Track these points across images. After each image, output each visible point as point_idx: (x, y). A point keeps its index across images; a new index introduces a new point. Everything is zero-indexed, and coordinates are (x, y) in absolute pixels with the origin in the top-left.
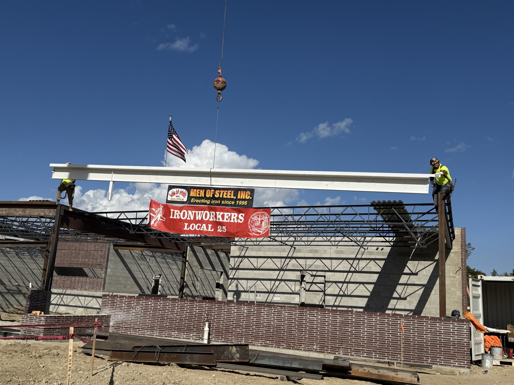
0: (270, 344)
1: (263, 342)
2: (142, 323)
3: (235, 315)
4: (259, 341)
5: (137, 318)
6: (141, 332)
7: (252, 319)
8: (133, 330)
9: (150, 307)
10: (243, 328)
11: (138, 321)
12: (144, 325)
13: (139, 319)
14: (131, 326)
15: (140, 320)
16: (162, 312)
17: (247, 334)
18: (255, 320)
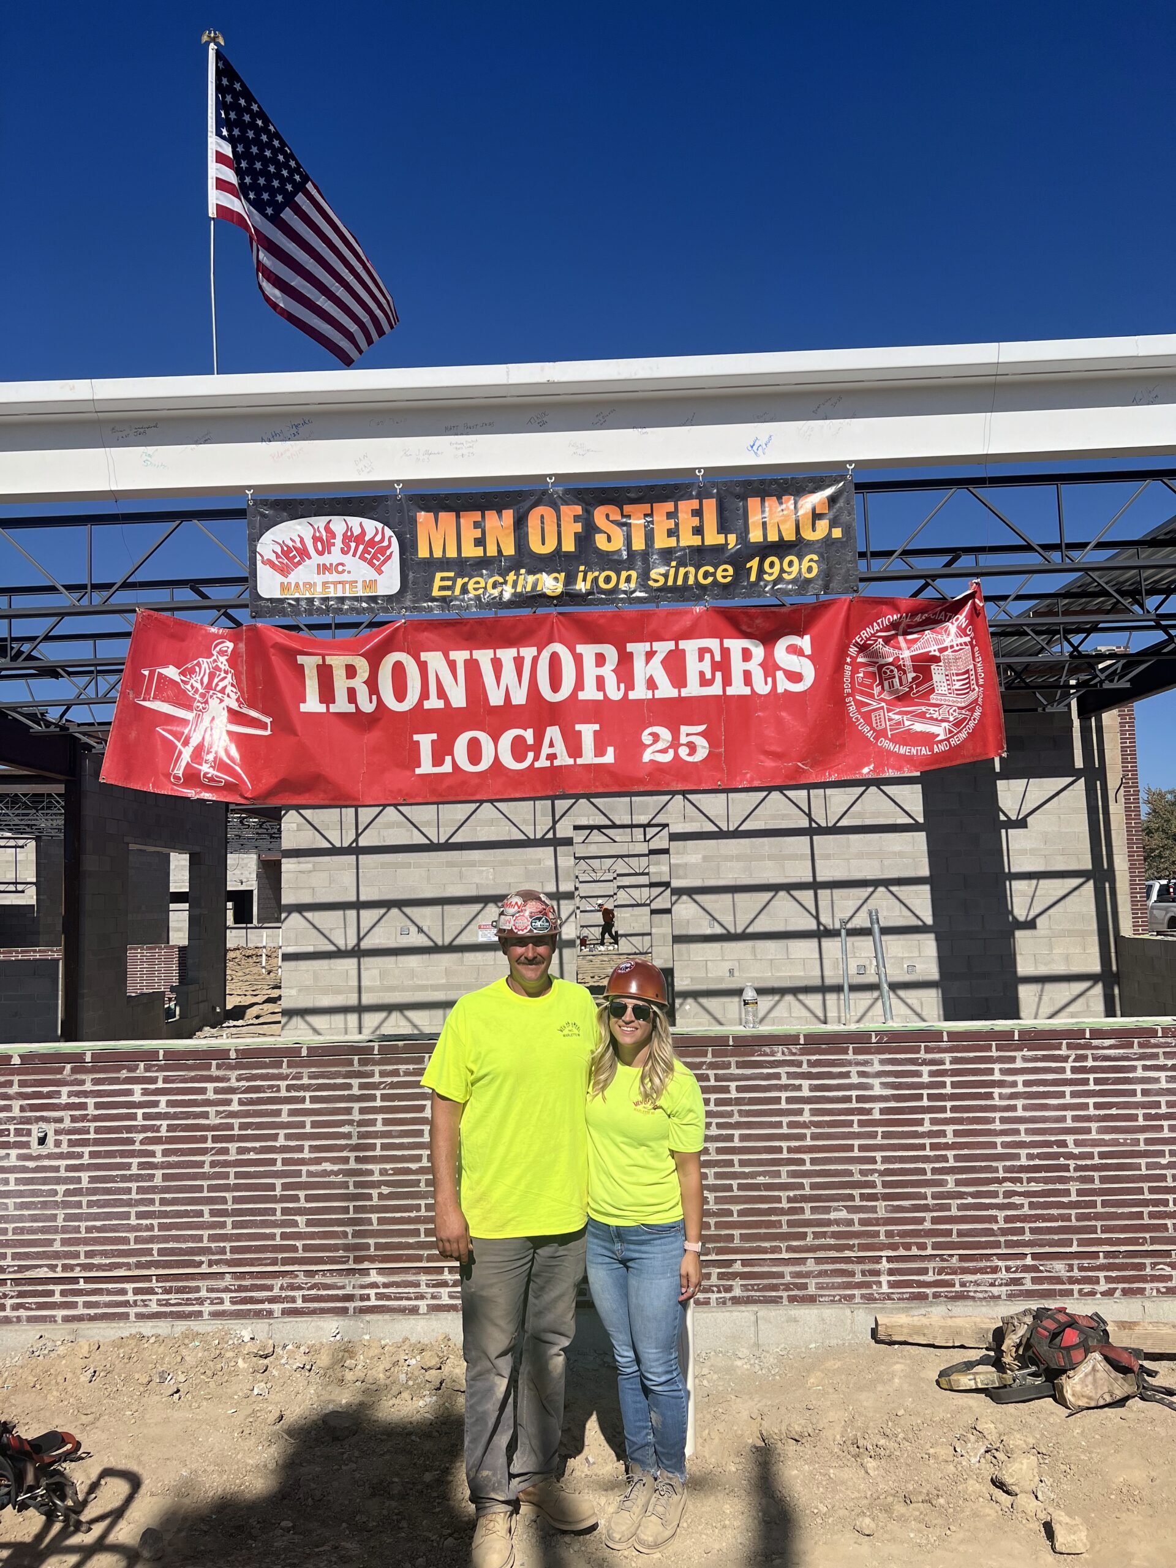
0: (1072, 1280)
1: (1026, 1269)
3: (806, 1117)
4: (995, 1270)
7: (930, 1134)
10: (873, 1197)
17: (903, 1234)
18: (950, 1139)
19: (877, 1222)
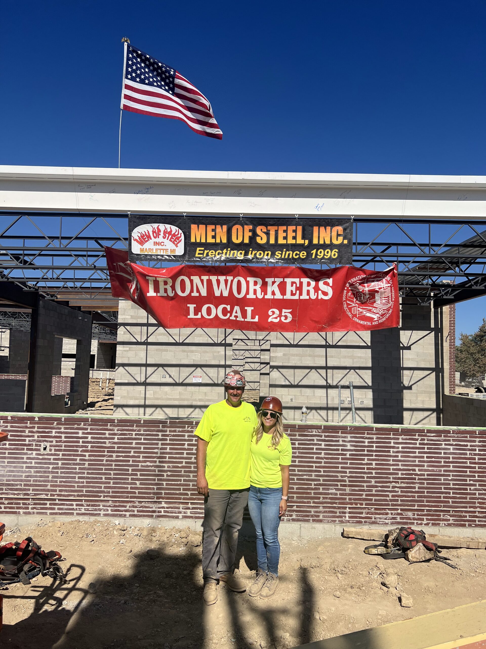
0: (414, 519)
1: (398, 514)
2: (59, 486)
3: (323, 455)
4: (387, 514)
5: (45, 472)
6: (59, 509)
7: (367, 464)
8: (35, 504)
9: (81, 444)
10: (345, 486)
11: (48, 481)
12: (66, 491)
13: (51, 475)
14: (28, 495)
15: (53, 477)
16: (117, 456)
17: (355, 499)
18: (374, 466)
19: (346, 495)
